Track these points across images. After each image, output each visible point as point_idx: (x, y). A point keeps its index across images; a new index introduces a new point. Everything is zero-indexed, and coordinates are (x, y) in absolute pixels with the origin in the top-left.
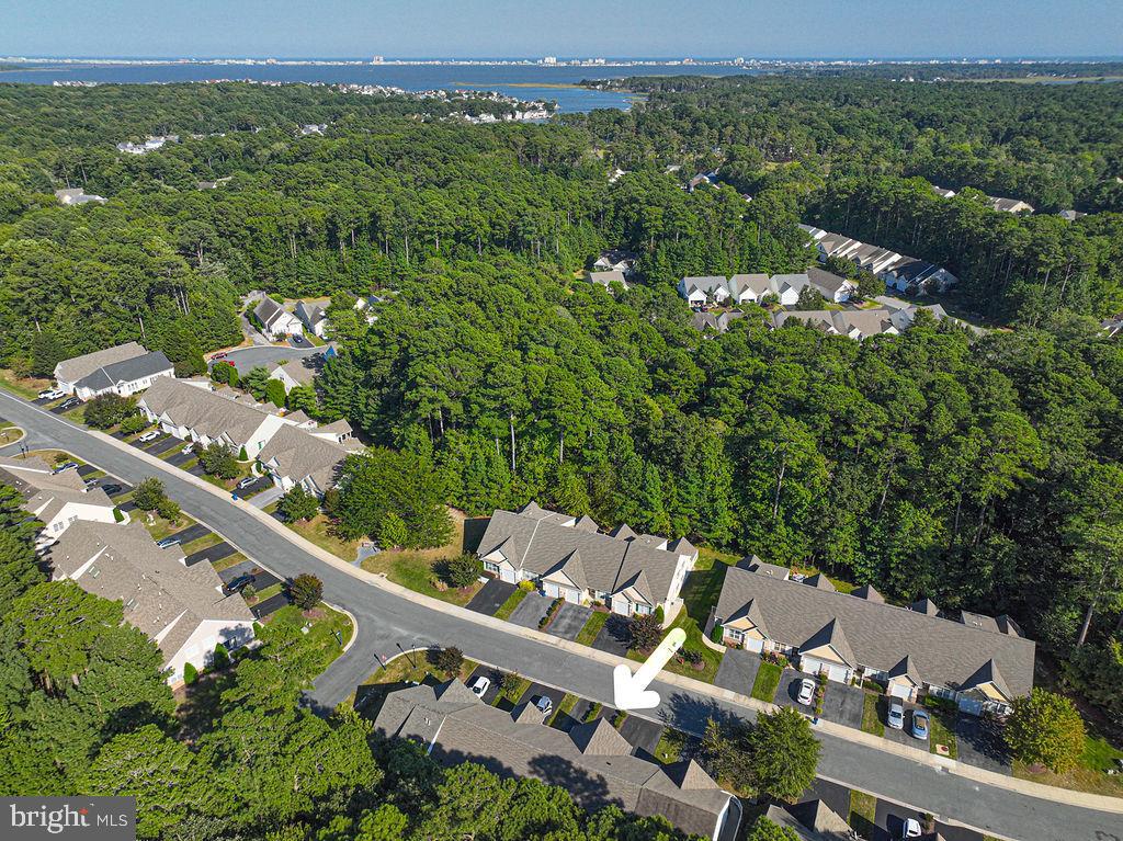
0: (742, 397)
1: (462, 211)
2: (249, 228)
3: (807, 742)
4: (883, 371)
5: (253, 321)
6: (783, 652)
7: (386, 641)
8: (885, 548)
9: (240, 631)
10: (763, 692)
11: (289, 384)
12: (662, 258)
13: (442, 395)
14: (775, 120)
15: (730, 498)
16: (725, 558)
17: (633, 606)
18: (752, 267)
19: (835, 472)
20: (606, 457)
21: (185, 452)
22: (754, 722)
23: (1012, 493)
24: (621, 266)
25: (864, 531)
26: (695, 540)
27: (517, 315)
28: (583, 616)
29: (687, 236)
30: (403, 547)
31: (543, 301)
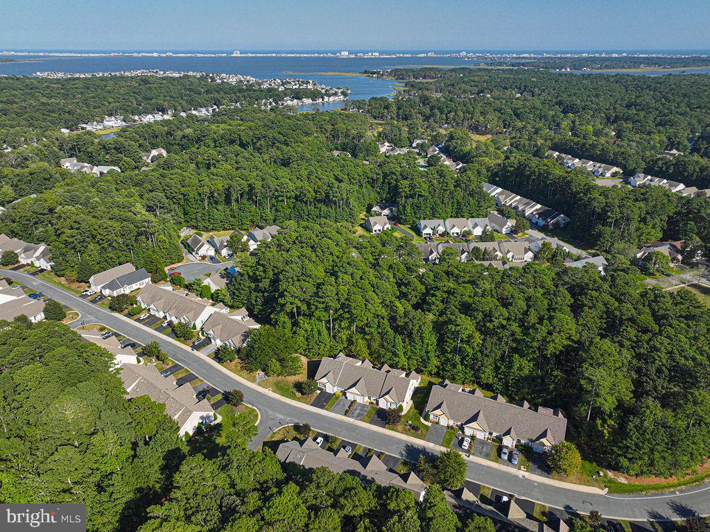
0: (442, 302)
1: (299, 184)
2: (183, 194)
3: (461, 464)
4: (508, 289)
5: (187, 247)
6: (457, 426)
7: (273, 422)
8: (507, 376)
9: (208, 417)
10: (446, 443)
11: (214, 288)
12: (408, 208)
13: (297, 301)
14: (479, 108)
15: (436, 351)
16: (434, 380)
17: (389, 404)
18: (458, 214)
19: (484, 340)
20: (376, 332)
21: (164, 325)
22: (439, 456)
23: (561, 351)
24: (386, 212)
25: (497, 368)
26: (419, 371)
27: (332, 254)
28: (365, 409)
29: (422, 196)
30: (278, 375)
31: (344, 245)
